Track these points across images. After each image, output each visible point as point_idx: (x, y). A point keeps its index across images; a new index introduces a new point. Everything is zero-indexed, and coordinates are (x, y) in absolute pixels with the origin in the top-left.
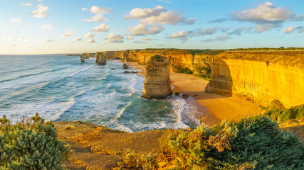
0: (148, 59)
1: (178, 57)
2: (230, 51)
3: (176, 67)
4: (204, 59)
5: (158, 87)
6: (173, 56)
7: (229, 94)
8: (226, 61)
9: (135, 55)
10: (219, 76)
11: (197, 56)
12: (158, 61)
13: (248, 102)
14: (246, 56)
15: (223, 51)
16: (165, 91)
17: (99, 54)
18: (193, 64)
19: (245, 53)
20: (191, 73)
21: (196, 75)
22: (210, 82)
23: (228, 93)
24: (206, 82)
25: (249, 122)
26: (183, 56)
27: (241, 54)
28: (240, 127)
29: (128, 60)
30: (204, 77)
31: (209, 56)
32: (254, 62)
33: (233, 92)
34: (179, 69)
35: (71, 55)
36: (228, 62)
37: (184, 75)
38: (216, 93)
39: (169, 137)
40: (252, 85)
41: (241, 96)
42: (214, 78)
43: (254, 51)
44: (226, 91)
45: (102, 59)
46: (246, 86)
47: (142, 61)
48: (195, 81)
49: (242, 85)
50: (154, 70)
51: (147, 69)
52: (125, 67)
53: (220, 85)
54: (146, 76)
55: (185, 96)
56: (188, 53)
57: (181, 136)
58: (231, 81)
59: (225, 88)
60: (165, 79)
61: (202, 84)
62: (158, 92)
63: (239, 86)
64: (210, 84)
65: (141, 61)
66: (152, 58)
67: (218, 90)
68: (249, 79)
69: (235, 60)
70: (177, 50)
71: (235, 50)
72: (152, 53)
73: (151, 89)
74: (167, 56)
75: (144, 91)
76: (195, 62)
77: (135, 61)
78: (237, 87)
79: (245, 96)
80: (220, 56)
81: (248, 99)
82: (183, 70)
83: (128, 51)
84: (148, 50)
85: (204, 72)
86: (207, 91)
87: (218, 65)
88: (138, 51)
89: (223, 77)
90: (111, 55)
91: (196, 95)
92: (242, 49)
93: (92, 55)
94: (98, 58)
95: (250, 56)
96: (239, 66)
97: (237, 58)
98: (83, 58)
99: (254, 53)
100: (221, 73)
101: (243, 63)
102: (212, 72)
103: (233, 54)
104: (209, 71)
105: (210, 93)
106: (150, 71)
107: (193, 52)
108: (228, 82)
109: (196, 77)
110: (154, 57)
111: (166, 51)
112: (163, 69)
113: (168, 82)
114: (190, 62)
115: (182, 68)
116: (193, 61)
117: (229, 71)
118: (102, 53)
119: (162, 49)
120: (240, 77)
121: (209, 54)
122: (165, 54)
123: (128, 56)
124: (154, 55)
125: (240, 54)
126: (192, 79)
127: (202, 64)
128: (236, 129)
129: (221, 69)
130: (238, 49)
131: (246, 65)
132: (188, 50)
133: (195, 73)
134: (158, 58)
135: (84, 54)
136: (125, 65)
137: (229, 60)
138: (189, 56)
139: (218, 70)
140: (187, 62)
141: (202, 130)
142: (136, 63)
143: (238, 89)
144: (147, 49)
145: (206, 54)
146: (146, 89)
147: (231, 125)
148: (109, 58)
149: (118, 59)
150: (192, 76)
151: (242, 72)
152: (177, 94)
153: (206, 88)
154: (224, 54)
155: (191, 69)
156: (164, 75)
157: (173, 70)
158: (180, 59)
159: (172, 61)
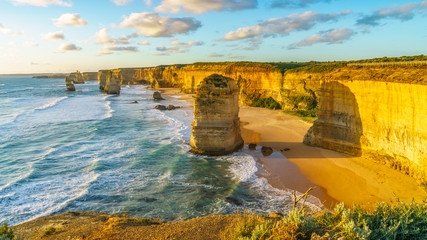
0: (198, 82)
1: (254, 77)
2: (359, 65)
3: (249, 97)
4: (303, 82)
5: (217, 133)
6: (244, 77)
7: (353, 151)
8: (348, 84)
9: (175, 75)
10: (333, 115)
11: (290, 76)
12: (217, 85)
13: (396, 172)
14: (396, 74)
15: (344, 64)
16: (230, 141)
17: (105, 73)
18: (282, 90)
19: (395, 67)
20: (278, 107)
21: (288, 112)
22: (315, 124)
23: (351, 148)
24: (306, 125)
25: (395, 215)
26: (263, 75)
27: (385, 69)
28: (375, 223)
29: (162, 84)
30: (303, 114)
31: (314, 76)
32: (414, 86)
33: (363, 147)
34: (256, 100)
35: (45, 77)
36: (354, 86)
37: (265, 112)
38: (326, 146)
39: (238, 230)
40: (407, 136)
41: (380, 157)
42: (322, 117)
43: (416, 62)
44: (347, 144)
45: (112, 83)
46: (393, 136)
47: (188, 86)
48: (286, 122)
49: (384, 135)
50: (210, 103)
51: (198, 100)
52: (157, 97)
53: (335, 132)
54: (197, 114)
55: (267, 151)
56: (273, 71)
57: (259, 229)
58: (359, 124)
59: (344, 138)
60: (231, 119)
61: (298, 128)
62: (216, 142)
63: (376, 136)
64: (316, 128)
65: (185, 87)
66: (206, 80)
67: (330, 141)
68: (399, 122)
69: (369, 82)
70: (251, 64)
71: (371, 61)
72: (206, 70)
73: (205, 137)
74: (233, 76)
75: (193, 141)
76: (286, 87)
77: (176, 86)
78: (370, 138)
79: (389, 158)
80: (336, 74)
81: (397, 166)
82: (262, 102)
83: (162, 68)
84: (199, 66)
85: (303, 106)
86: (307, 142)
87: (332, 92)
88: (180, 67)
89: (340, 116)
90: (129, 76)
91: (287, 149)
92: (386, 60)
93: (91, 76)
94: (103, 82)
95: (406, 74)
96: (377, 95)
97: (374, 77)
98: (72, 84)
99: (416, 67)
100: (338, 109)
101: (388, 89)
102: (319, 106)
103: (364, 70)
104: (313, 103)
105: (315, 145)
106: (203, 103)
107: (283, 68)
108: (353, 127)
109: (288, 116)
110: (210, 78)
111: (232, 67)
112: (227, 100)
113: (236, 124)
114: (276, 88)
115: (262, 98)
116: (282, 84)
117: (355, 105)
118: (110, 72)
119: (225, 63)
120: (380, 119)
121: (315, 72)
122: (230, 73)
123: (160, 76)
124: (208, 74)
125: (381, 71)
126: (279, 118)
127: (300, 90)
128: (366, 228)
129: (338, 99)
130: (377, 60)
131: (394, 92)
132: (273, 64)
133: (286, 107)
134: (216, 80)
135: (72, 75)
136: (156, 94)
137: (356, 82)
138: (275, 76)
139: (332, 103)
140: (271, 85)
141: (297, 221)
142: (177, 91)
143: (373, 142)
144: (197, 64)
145: (308, 71)
146: (197, 137)
147: (354, 217)
148: (125, 83)
149: (143, 82)
150: (280, 113)
151: (383, 107)
152: (252, 147)
153: (307, 136)
154: (345, 70)
155: (279, 99)
156: (229, 111)
157: (245, 102)
158: (258, 82)
159: (242, 84)
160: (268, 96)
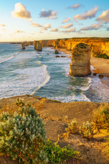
0: (74, 46)
1: (98, 44)
3: (95, 53)
5: (80, 68)
6: (94, 44)
9: (64, 43)
12: (81, 48)
16: (86, 72)
20: (108, 58)
26: (102, 43)
29: (59, 47)
34: (98, 54)
35: (14, 43)
37: (102, 60)
45: (39, 46)
47: (69, 48)
50: (78, 55)
51: (73, 54)
52: (57, 53)
55: (101, 76)
56: (107, 41)
60: (86, 62)
62: (80, 72)
66: (77, 46)
70: (97, 38)
72: (77, 41)
73: (75, 70)
74: (89, 44)
75: (70, 71)
77: (64, 48)
82: (101, 56)
83: (59, 40)
84: (75, 39)
88: (66, 39)
90: (46, 43)
93: (31, 43)
94: (35, 46)
98: (24, 46)
106: (75, 55)
110: (79, 44)
111: (88, 40)
112: (86, 54)
113: (89, 64)
115: (101, 53)
118: (38, 42)
119: (86, 38)
122: (88, 42)
123: (58, 44)
124: (78, 43)
134: (82, 45)
135: (24, 42)
136: (56, 51)
138: (108, 44)
140: (105, 48)
142: (65, 50)
144: (73, 38)
146: (72, 70)
148: (44, 46)
149: (51, 46)
150: (108, 61)
152: (95, 74)
155: (108, 54)
156: (86, 59)
157: (93, 55)
158: (100, 46)
159: (93, 48)
160: (104, 53)
